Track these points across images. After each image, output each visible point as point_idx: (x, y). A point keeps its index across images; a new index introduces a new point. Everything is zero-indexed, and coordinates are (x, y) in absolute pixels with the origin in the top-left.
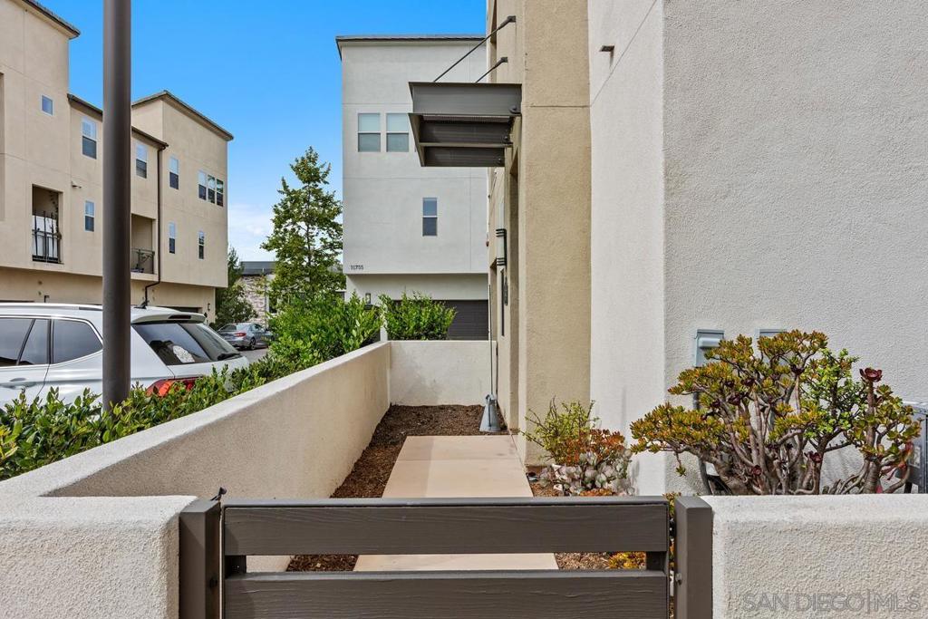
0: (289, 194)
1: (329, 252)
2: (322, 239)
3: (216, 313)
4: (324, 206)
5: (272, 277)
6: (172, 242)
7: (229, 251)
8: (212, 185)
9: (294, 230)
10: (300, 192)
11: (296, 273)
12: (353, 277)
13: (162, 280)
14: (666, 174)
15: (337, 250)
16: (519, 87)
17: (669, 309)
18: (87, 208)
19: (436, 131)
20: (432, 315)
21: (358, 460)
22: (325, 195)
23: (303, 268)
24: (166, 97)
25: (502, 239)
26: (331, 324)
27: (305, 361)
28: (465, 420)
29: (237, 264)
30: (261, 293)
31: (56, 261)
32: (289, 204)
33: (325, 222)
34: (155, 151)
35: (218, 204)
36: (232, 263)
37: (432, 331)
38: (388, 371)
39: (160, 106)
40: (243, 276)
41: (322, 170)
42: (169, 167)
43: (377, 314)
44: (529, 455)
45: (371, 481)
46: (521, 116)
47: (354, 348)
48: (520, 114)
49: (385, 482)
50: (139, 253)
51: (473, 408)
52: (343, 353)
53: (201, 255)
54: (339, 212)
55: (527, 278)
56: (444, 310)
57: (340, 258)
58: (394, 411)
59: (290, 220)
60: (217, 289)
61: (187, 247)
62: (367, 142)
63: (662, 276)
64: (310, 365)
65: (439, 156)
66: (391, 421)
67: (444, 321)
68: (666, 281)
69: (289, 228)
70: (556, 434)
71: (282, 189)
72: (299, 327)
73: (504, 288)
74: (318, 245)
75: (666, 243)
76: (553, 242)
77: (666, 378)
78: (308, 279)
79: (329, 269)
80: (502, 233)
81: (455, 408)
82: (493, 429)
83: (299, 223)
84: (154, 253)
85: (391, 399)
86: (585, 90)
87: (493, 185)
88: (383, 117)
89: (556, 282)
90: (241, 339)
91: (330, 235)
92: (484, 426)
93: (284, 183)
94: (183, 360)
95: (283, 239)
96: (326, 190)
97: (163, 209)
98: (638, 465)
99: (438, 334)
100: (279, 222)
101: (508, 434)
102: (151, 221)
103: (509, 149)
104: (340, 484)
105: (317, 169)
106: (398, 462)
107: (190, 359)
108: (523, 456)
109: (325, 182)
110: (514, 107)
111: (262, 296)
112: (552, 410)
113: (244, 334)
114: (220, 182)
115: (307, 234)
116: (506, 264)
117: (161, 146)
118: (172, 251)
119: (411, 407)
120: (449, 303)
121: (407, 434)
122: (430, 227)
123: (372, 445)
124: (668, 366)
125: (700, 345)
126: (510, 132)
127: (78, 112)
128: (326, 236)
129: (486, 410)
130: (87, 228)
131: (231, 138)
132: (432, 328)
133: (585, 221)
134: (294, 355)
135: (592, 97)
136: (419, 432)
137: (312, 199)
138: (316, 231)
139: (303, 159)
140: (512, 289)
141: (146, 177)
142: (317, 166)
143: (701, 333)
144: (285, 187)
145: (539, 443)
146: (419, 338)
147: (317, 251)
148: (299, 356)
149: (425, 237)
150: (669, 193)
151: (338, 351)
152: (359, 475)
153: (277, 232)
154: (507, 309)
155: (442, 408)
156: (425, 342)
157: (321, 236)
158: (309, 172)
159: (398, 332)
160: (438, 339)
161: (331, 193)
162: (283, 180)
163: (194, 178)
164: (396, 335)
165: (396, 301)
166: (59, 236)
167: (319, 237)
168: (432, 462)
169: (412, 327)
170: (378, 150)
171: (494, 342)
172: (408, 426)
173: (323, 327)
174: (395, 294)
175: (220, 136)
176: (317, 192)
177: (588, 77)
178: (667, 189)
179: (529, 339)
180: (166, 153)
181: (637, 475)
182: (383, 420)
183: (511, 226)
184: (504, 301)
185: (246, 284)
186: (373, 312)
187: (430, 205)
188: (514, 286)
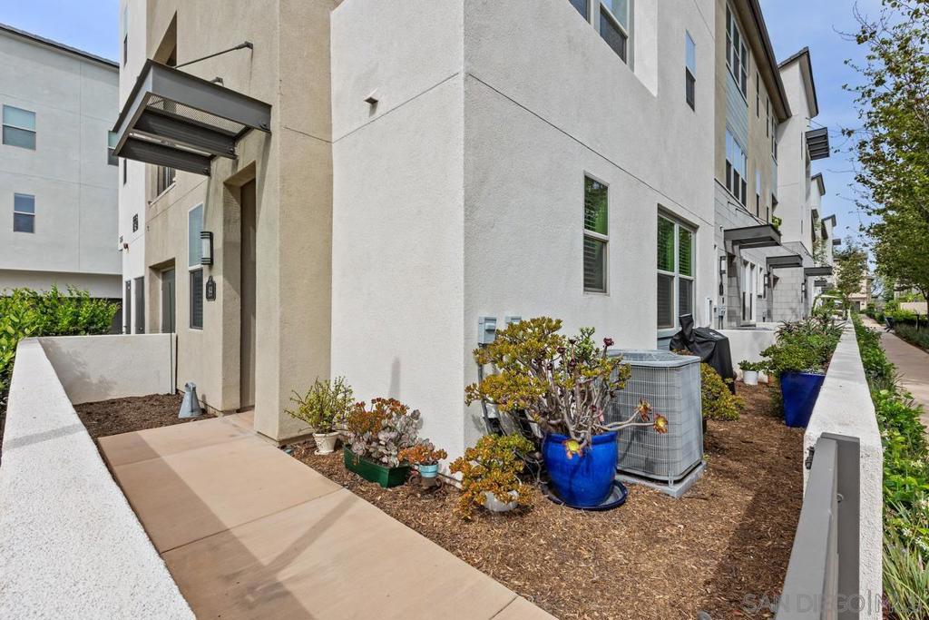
16: (268, 106)
25: (207, 241)
37: (94, 326)
44: (281, 431)
46: (270, 133)
48: (268, 131)
51: (152, 397)
56: (109, 305)
63: (462, 279)
67: (108, 316)
68: (465, 282)
73: (202, 286)
75: (465, 254)
80: (208, 235)
81: (129, 400)
82: (196, 414)
86: (329, 129)
89: (305, 281)
92: (184, 414)
99: (101, 328)
110: (264, 123)
116: (211, 264)
124: (466, 344)
125: (487, 328)
126: (234, 145)
129: (187, 397)
132: (91, 323)
135: (335, 136)
140: (224, 286)
143: (486, 320)
146: (76, 333)
149: (19, 233)
150: (466, 218)
154: (214, 304)
155: (113, 402)
156: (84, 338)
160: (101, 334)
168: (165, 458)
169: (66, 322)
171: (173, 334)
177: (331, 119)
178: (465, 215)
183: (224, 230)
184: (205, 296)
188: (227, 284)
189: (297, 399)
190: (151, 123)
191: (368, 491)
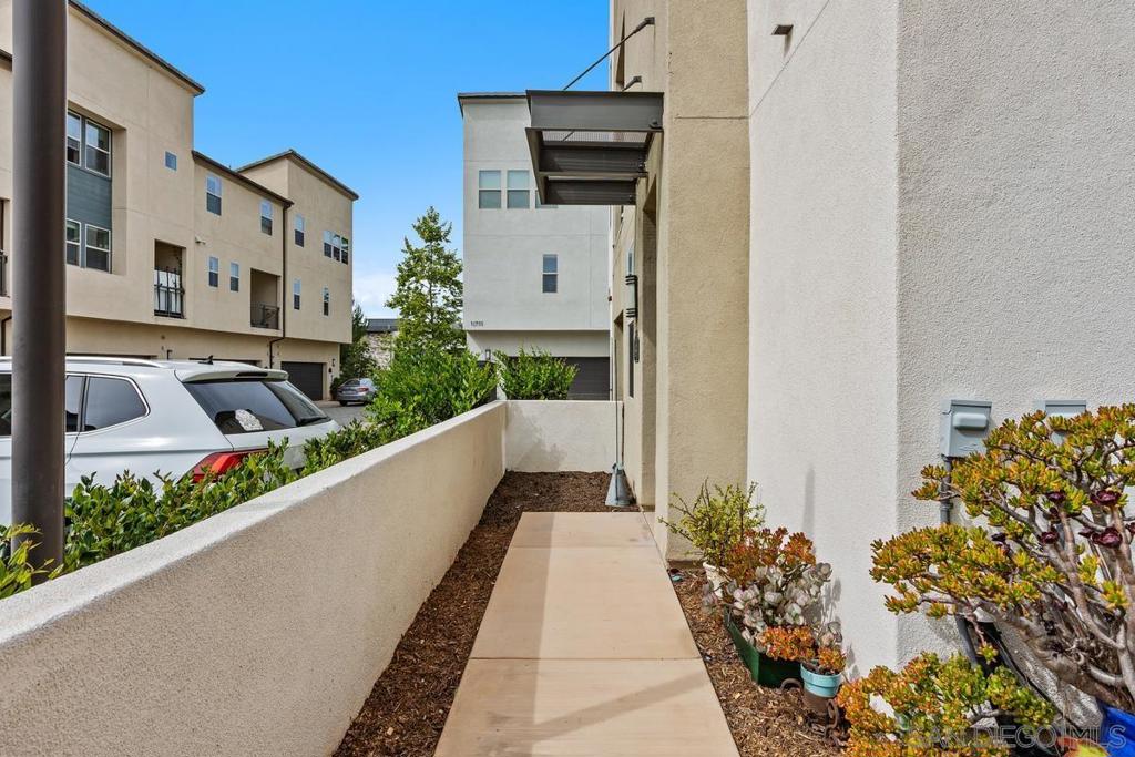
0: (412, 253)
1: (451, 309)
2: (444, 297)
3: (341, 368)
4: (446, 264)
5: (397, 334)
6: (297, 299)
7: (354, 308)
8: (337, 243)
9: (417, 288)
10: (423, 251)
11: (420, 329)
12: (473, 333)
13: (287, 336)
14: (901, 170)
15: (459, 308)
16: (659, 96)
17: (905, 370)
18: (211, 263)
19: (558, 159)
20: (552, 373)
21: (465, 545)
22: (446, 253)
23: (426, 325)
24: (292, 156)
25: (632, 287)
26: (439, 383)
27: (402, 427)
28: (589, 491)
29: (363, 321)
30: (385, 349)
31: (180, 315)
32: (412, 262)
33: (447, 280)
34: (280, 209)
35: (343, 261)
36: (357, 320)
37: (552, 390)
38: (503, 432)
39: (285, 166)
40: (369, 333)
41: (444, 229)
42: (294, 224)
43: (492, 370)
44: (671, 548)
45: (477, 577)
46: (663, 132)
47: (464, 410)
48: (660, 130)
49: (494, 578)
50: (264, 309)
51: (597, 475)
52: (451, 416)
53: (326, 312)
54: (461, 270)
55: (670, 329)
56: (565, 367)
57: (460, 315)
58: (511, 480)
59: (413, 279)
60: (342, 345)
61: (312, 303)
62: (488, 199)
63: (894, 321)
64: (409, 431)
65: (562, 192)
66: (506, 492)
67: (565, 379)
68: (901, 327)
69: (413, 286)
70: (709, 528)
71: (406, 249)
72: (402, 386)
73: (633, 344)
74: (440, 302)
75: (901, 271)
76: (703, 285)
77: (899, 471)
78: (430, 336)
79: (451, 326)
80: (633, 280)
81: (576, 475)
82: (621, 504)
83: (422, 281)
84: (278, 309)
85: (506, 464)
86: (743, 99)
87: (617, 233)
88: (504, 175)
89: (706, 335)
90: (363, 394)
91: (452, 293)
92: (611, 500)
93: (407, 243)
94: (246, 428)
95: (407, 297)
96: (448, 248)
97: (288, 266)
98: (838, 586)
99: (559, 393)
100: (403, 280)
101: (638, 511)
102: (276, 277)
103: (644, 180)
104: (438, 582)
105: (439, 228)
106: (511, 550)
107: (258, 426)
108: (664, 548)
109: (447, 241)
110: (654, 121)
111: (387, 352)
112: (704, 495)
113: (367, 390)
114: (345, 241)
115: (430, 291)
116: (636, 316)
117: (286, 204)
118: (297, 306)
119: (529, 474)
120: (570, 360)
121: (523, 509)
122: (550, 284)
123: (482, 522)
124: (902, 454)
125: (956, 423)
126: (644, 159)
127: (202, 169)
128: (448, 294)
129: (613, 481)
130: (211, 284)
131: (356, 197)
132: (552, 387)
133: (742, 259)
134: (390, 419)
135: (752, 104)
136: (537, 506)
137: (435, 257)
138: (438, 289)
139: (424, 219)
140: (644, 344)
141: (270, 234)
142: (439, 225)
143: (957, 406)
144: (408, 246)
145: (686, 536)
146: (537, 397)
147: (440, 309)
148: (396, 421)
149: (547, 294)
150: (905, 197)
151: (446, 413)
152: (463, 568)
153: (401, 291)
154: (638, 367)
155: (563, 475)
156: (543, 403)
157: (443, 294)
158: (431, 231)
159: (514, 391)
160: (558, 399)
161: (452, 252)
162: (406, 240)
163: (318, 238)
164: (514, 395)
165: (511, 358)
166: (183, 292)
167: (442, 295)
168: (553, 549)
169: (530, 386)
170: (498, 205)
171: (620, 402)
172: (525, 497)
173: (430, 386)
174: (512, 350)
175: (344, 195)
176: (439, 251)
177: (747, 81)
178: (903, 192)
179: (672, 404)
180: (291, 212)
181: (837, 598)
182: (496, 491)
183: (644, 270)
184: (634, 357)
185: (372, 341)
186: (487, 368)
187: (550, 262)
188: (648, 340)
189: (681, 506)
190: (556, 159)
191: (728, 678)
